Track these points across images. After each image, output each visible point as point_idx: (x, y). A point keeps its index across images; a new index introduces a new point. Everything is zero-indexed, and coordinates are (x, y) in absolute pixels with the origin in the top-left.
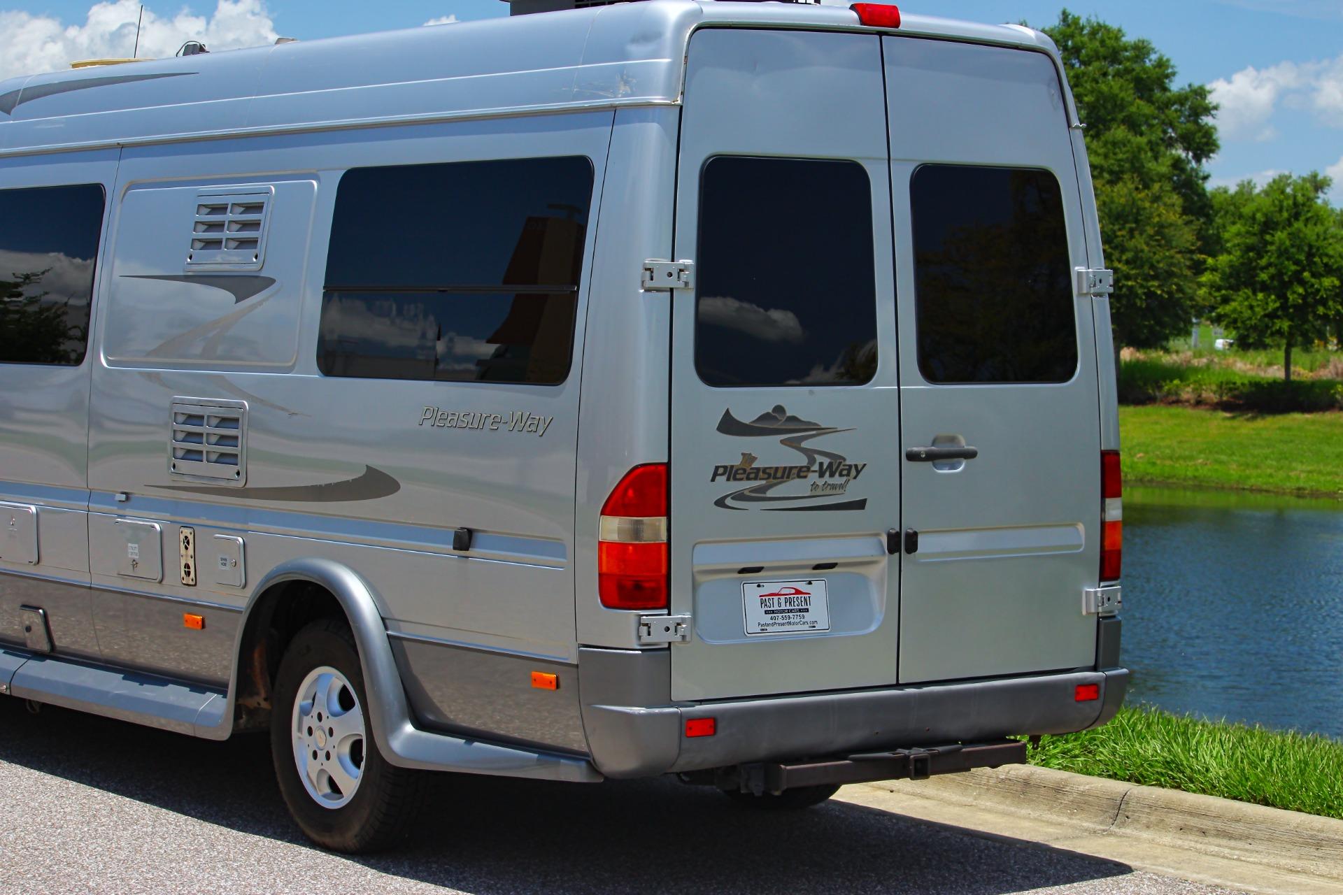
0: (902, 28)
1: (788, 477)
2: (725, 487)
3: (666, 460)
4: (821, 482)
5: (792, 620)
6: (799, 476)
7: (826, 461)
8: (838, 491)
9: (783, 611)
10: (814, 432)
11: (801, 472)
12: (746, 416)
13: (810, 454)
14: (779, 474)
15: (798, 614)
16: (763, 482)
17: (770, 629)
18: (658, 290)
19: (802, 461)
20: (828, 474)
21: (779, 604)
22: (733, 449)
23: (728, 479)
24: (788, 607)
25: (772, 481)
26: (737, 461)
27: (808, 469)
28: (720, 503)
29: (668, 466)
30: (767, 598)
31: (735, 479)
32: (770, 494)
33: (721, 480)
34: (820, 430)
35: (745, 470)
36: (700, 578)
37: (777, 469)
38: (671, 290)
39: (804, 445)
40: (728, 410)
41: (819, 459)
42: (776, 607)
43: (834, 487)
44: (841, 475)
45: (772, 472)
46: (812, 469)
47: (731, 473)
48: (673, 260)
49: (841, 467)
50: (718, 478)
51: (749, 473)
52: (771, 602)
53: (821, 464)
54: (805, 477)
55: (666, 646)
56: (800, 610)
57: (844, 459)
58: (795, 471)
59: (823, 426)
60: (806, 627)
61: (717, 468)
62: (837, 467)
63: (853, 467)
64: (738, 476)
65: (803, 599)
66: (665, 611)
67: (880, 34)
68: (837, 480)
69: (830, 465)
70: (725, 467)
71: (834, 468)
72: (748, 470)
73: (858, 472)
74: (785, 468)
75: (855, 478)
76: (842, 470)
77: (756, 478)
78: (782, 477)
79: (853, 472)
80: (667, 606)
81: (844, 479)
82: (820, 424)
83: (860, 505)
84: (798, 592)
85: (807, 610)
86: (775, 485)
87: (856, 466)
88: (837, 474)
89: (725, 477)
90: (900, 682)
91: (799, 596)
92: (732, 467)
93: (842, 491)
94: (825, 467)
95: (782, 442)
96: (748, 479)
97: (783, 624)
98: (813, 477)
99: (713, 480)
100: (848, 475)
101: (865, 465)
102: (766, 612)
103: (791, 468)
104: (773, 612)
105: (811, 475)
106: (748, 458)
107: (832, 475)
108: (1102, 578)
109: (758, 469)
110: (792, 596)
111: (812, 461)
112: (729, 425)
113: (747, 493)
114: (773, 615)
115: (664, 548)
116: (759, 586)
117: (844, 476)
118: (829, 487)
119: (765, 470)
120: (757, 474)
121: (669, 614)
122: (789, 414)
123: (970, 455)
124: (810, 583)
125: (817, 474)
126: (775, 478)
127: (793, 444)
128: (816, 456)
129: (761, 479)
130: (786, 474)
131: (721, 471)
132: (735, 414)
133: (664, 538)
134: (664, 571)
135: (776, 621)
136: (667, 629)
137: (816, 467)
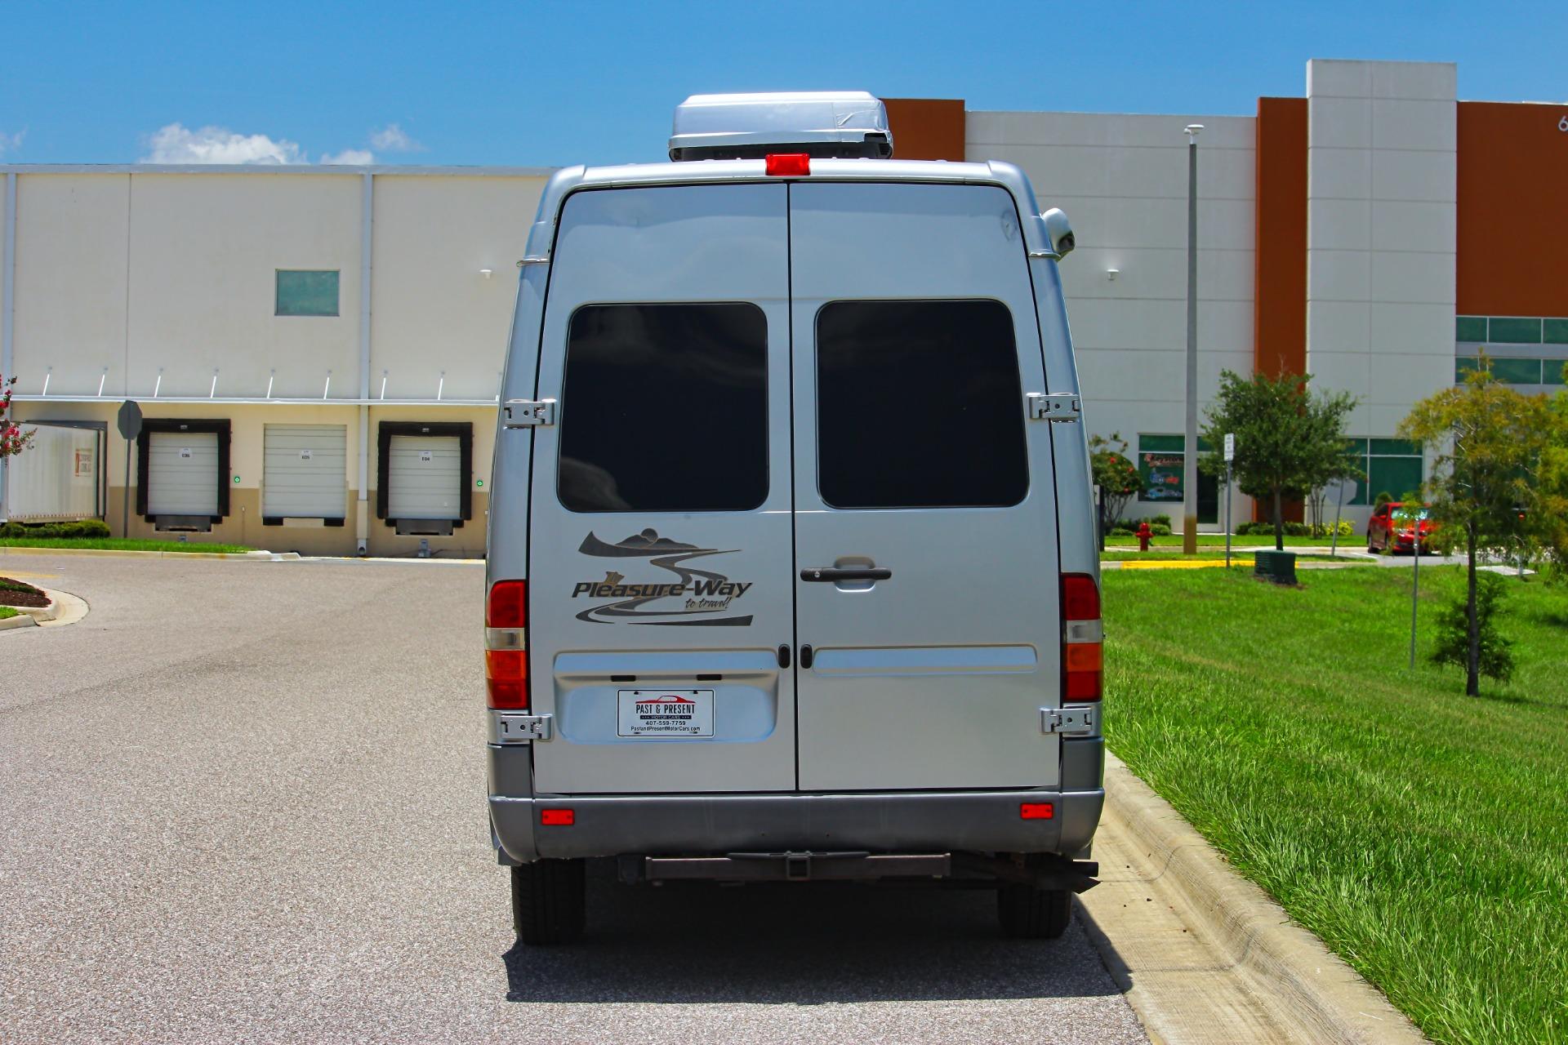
0: (812, 175)
1: (659, 594)
2: (586, 601)
3: (523, 577)
4: (697, 599)
5: (670, 726)
6: (672, 594)
7: (704, 580)
8: (718, 608)
9: (661, 717)
10: (690, 553)
11: (674, 590)
12: (612, 539)
13: (685, 574)
14: (649, 591)
15: (679, 720)
16: (631, 598)
17: (643, 733)
18: (520, 427)
19: (677, 579)
20: (706, 592)
21: (658, 711)
22: (597, 569)
23: (591, 595)
24: (668, 713)
25: (641, 597)
26: (601, 578)
27: (683, 587)
28: (583, 616)
29: (526, 583)
30: (644, 705)
31: (599, 595)
32: (638, 609)
33: (584, 596)
34: (696, 552)
35: (610, 588)
36: (564, 684)
37: (647, 586)
38: (533, 427)
39: (677, 565)
40: (591, 533)
41: (695, 578)
42: (654, 713)
43: (713, 604)
44: (721, 593)
45: (641, 589)
46: (688, 587)
47: (594, 590)
48: (535, 399)
49: (722, 586)
50: (580, 594)
51: (615, 591)
52: (649, 708)
53: (698, 583)
54: (680, 594)
55: (528, 742)
56: (681, 717)
57: (726, 579)
58: (668, 589)
59: (700, 548)
60: (686, 733)
61: (579, 585)
62: (715, 584)
63: (736, 586)
64: (602, 593)
65: (685, 707)
66: (526, 712)
67: (788, 182)
68: (716, 597)
69: (708, 584)
70: (588, 585)
71: (713, 586)
72: (614, 587)
73: (742, 591)
74: (656, 586)
75: (738, 596)
76: (723, 589)
77: (622, 595)
78: (653, 594)
79: (736, 590)
80: (528, 706)
81: (726, 596)
82: (695, 545)
83: (747, 621)
84: (680, 700)
85: (690, 717)
86: (645, 601)
87: (739, 585)
88: (717, 592)
89: (587, 594)
90: (801, 789)
91: (682, 704)
92: (596, 584)
93: (722, 608)
94: (702, 586)
95: (652, 562)
96: (614, 595)
97: (660, 729)
98: (689, 595)
99: (575, 595)
100: (730, 593)
101: (750, 584)
102: (642, 717)
103: (662, 586)
104: (650, 717)
105: (685, 593)
106: (614, 576)
107: (711, 593)
108: (1064, 699)
109: (625, 587)
110: (673, 704)
111: (688, 580)
112: (592, 546)
113: (612, 608)
114: (649, 720)
115: (523, 657)
116: (636, 693)
117: (724, 594)
118: (707, 604)
119: (632, 588)
120: (624, 590)
121: (530, 714)
122: (660, 536)
123: (886, 575)
124: (695, 692)
125: (693, 592)
126: (644, 594)
127: (668, 564)
128: (691, 575)
129: (628, 596)
130: (658, 591)
131: (583, 587)
132: (599, 536)
133: (522, 647)
134: (523, 675)
135: (653, 726)
136: (523, 727)
137: (692, 585)
